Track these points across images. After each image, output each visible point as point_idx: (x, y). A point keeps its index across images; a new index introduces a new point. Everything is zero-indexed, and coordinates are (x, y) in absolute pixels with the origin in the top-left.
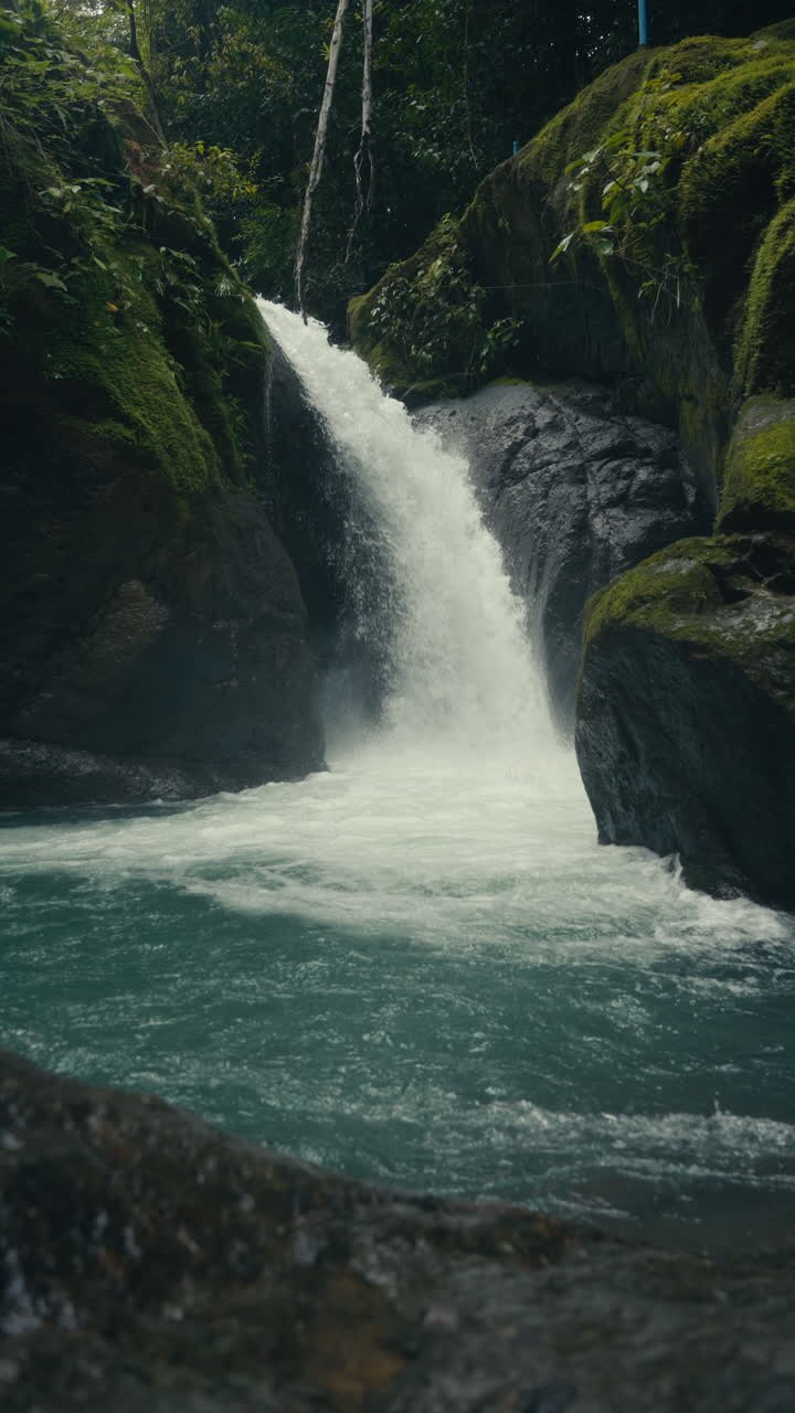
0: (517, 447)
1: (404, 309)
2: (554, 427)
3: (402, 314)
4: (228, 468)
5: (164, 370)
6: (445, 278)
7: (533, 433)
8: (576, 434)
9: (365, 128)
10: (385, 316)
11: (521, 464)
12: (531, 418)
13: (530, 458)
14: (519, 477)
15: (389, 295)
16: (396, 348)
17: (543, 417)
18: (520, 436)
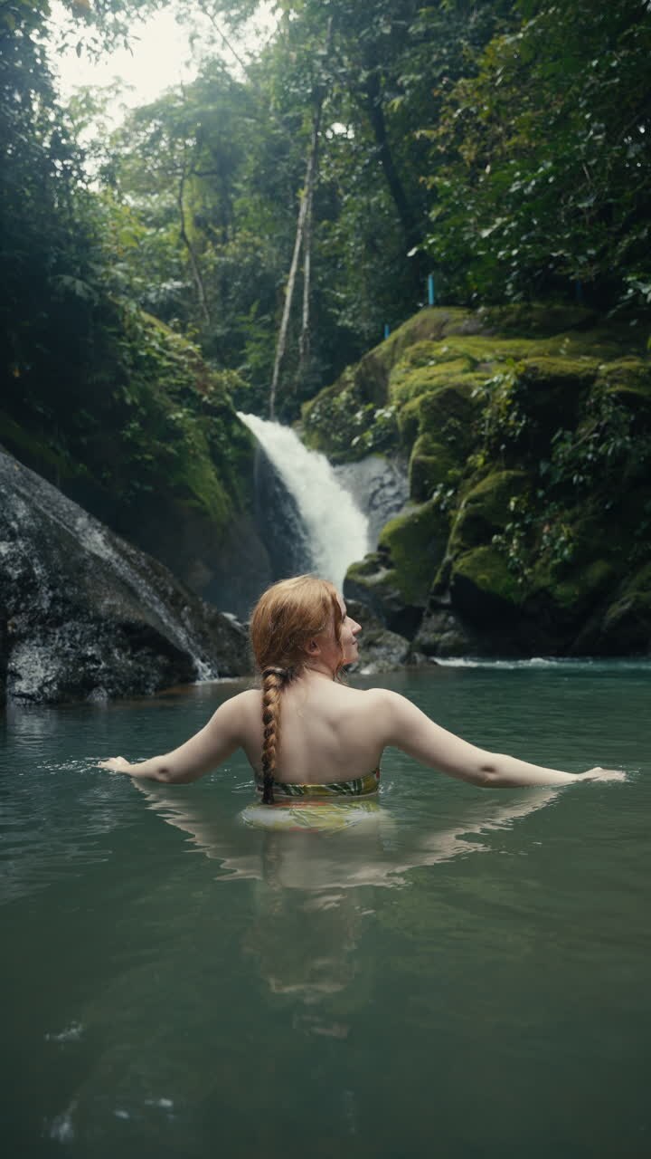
0: (376, 492)
1: (328, 414)
2: (392, 484)
3: (328, 417)
4: (238, 509)
5: (211, 473)
6: (348, 401)
7: (382, 486)
8: (401, 488)
9: (305, 326)
10: (319, 417)
11: (377, 501)
12: (381, 479)
13: (381, 498)
14: (376, 508)
15: (321, 407)
16: (325, 434)
17: (388, 478)
18: (377, 487)
